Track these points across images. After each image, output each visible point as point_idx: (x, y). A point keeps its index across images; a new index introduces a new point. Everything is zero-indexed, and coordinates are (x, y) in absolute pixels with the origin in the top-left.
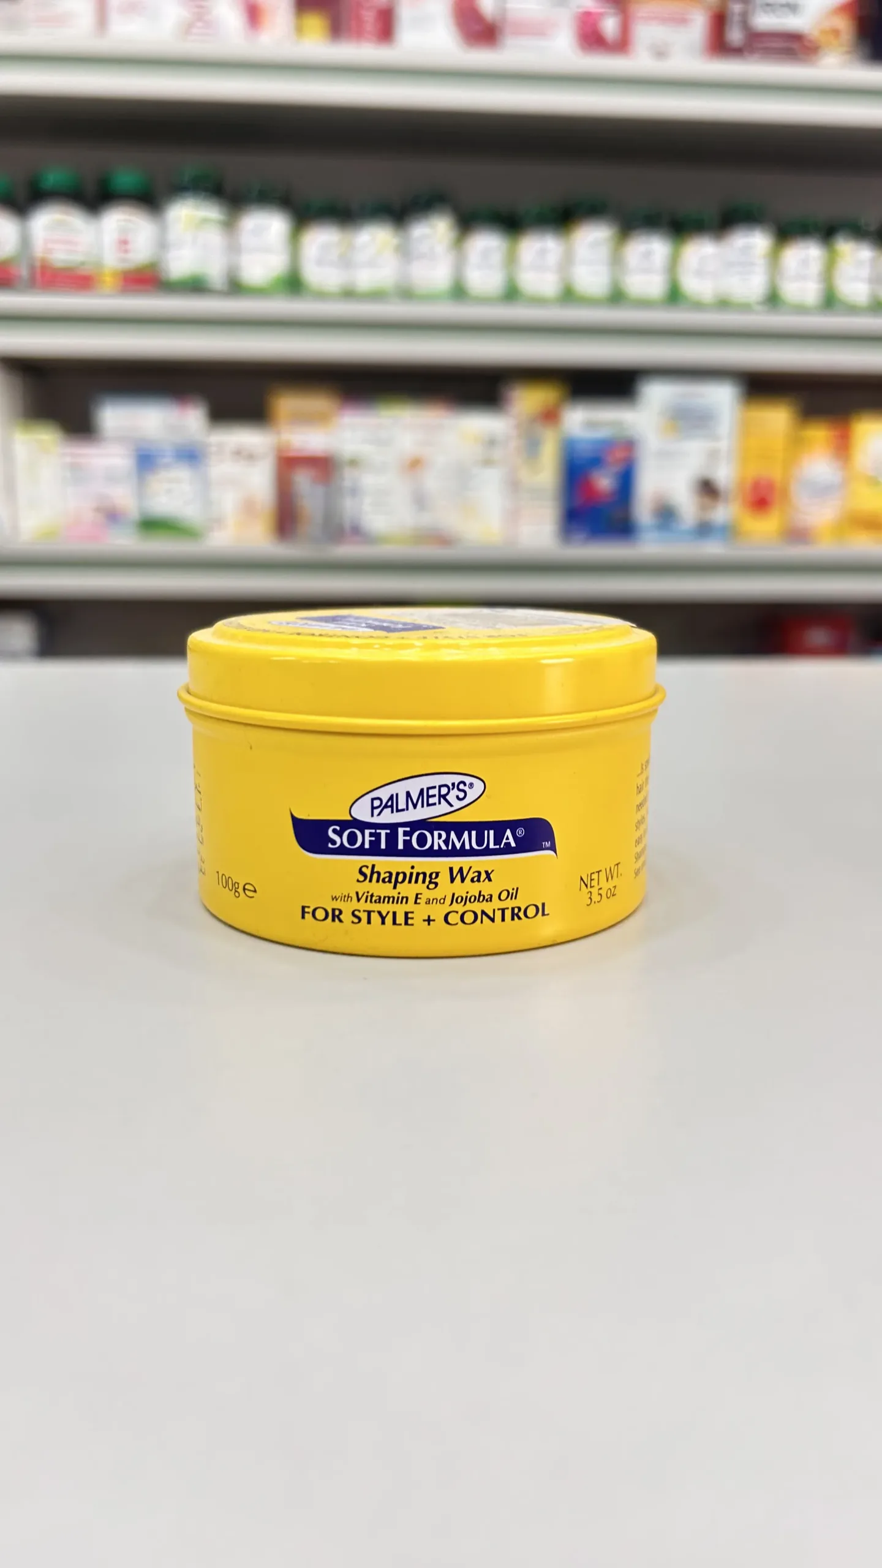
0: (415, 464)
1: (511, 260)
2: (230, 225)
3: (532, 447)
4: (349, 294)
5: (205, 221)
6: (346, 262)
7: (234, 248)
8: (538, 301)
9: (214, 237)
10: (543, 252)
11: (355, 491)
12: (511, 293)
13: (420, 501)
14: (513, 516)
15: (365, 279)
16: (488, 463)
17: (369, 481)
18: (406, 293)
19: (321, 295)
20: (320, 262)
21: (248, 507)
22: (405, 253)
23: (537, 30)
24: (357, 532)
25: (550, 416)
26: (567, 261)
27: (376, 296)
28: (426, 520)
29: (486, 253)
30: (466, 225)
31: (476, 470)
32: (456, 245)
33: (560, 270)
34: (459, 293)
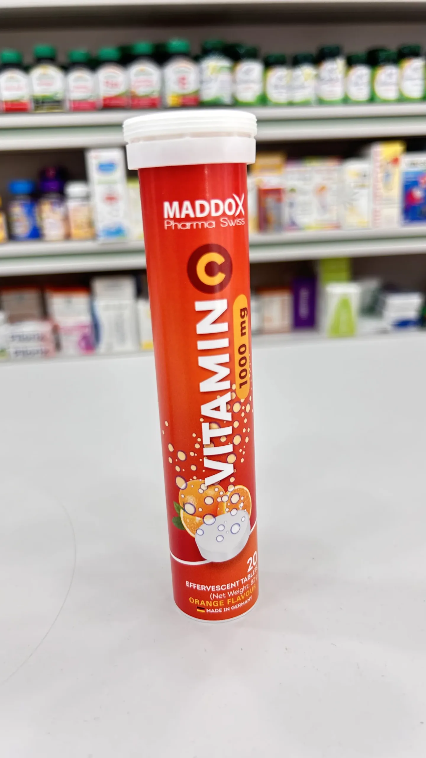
0: (322, 189)
1: (372, 81)
2: (232, 70)
3: (387, 176)
4: (291, 104)
5: (222, 68)
6: (291, 87)
7: (234, 81)
8: (386, 102)
9: (225, 77)
10: (390, 75)
11: (292, 205)
12: (372, 99)
13: (324, 207)
14: (376, 213)
15: (299, 95)
16: (363, 186)
17: (298, 198)
18: (321, 102)
19: (278, 105)
20: (276, 87)
22: (319, 79)
24: (294, 225)
25: (396, 161)
26: (401, 78)
27: (305, 104)
28: (327, 216)
29: (360, 77)
30: (351, 62)
31: (356, 191)
32: (346, 74)
33: (398, 84)
34: (346, 101)
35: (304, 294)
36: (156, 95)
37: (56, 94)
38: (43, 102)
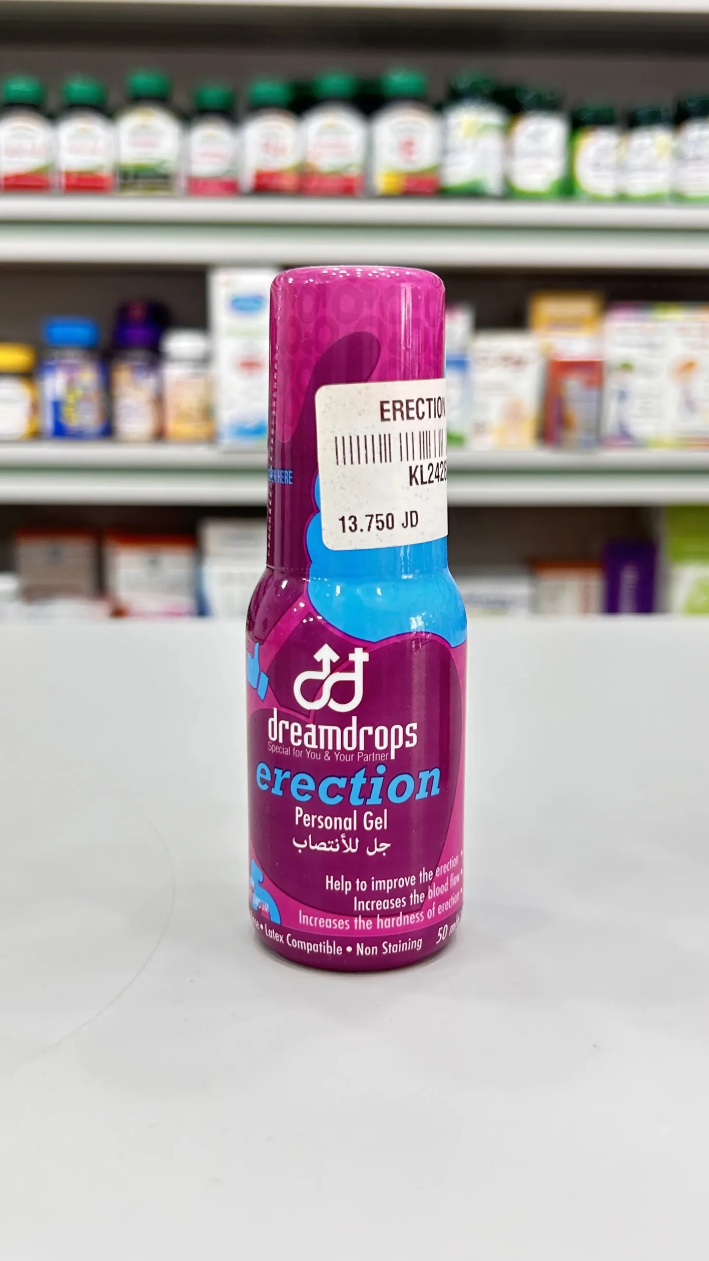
0: (688, 367)
2: (507, 131)
4: (622, 199)
5: (486, 127)
6: (622, 167)
7: (509, 152)
9: (492, 143)
11: (623, 396)
13: (690, 404)
15: (639, 185)
17: (637, 383)
18: (678, 197)
19: (594, 200)
20: (597, 166)
21: (513, 414)
22: (679, 157)
24: (625, 437)
27: (652, 200)
28: (696, 423)
35: (629, 577)
36: (354, 172)
37: (163, 162)
38: (136, 177)
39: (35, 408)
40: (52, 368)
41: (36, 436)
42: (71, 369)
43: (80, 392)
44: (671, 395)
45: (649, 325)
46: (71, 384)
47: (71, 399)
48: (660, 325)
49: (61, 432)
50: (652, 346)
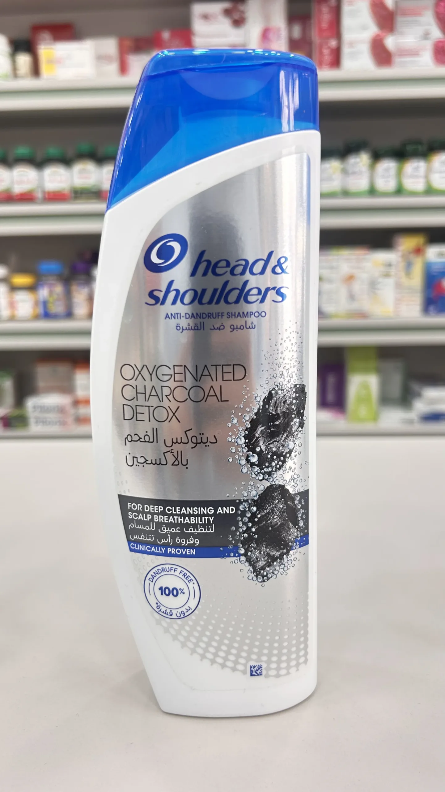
0: (350, 278)
1: (399, 173)
3: (409, 266)
8: (413, 194)
10: (417, 169)
12: (399, 191)
13: (352, 297)
14: (398, 301)
15: (326, 188)
16: (387, 275)
17: (326, 287)
18: (346, 193)
22: (345, 172)
23: (414, 53)
24: (320, 313)
25: (418, 251)
26: (429, 171)
27: (331, 195)
28: (355, 306)
29: (387, 170)
30: (377, 156)
31: (380, 280)
32: (372, 167)
33: (427, 177)
34: (372, 191)
35: (331, 380)
37: (94, 185)
38: (82, 193)
39: (36, 303)
40: (42, 285)
41: (37, 317)
42: (51, 286)
43: (55, 297)
44: (343, 292)
45: (330, 258)
46: (51, 293)
47: (51, 300)
48: (336, 257)
49: (47, 315)
50: (332, 268)
